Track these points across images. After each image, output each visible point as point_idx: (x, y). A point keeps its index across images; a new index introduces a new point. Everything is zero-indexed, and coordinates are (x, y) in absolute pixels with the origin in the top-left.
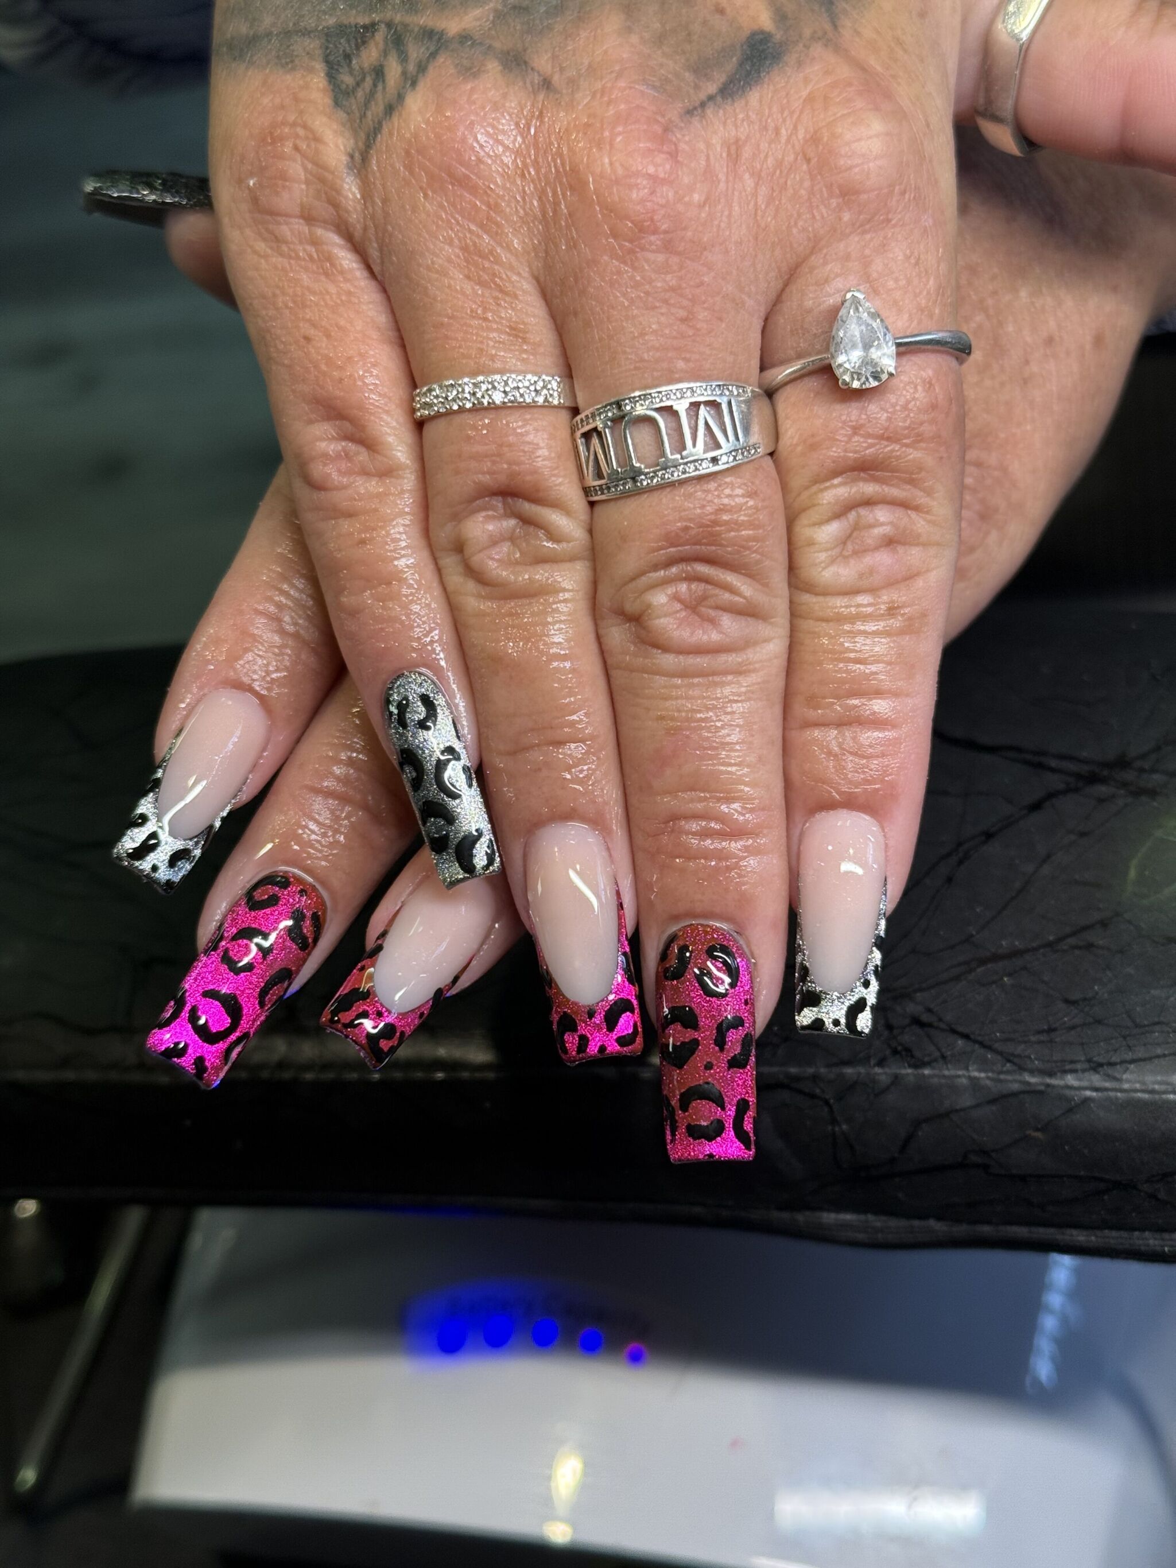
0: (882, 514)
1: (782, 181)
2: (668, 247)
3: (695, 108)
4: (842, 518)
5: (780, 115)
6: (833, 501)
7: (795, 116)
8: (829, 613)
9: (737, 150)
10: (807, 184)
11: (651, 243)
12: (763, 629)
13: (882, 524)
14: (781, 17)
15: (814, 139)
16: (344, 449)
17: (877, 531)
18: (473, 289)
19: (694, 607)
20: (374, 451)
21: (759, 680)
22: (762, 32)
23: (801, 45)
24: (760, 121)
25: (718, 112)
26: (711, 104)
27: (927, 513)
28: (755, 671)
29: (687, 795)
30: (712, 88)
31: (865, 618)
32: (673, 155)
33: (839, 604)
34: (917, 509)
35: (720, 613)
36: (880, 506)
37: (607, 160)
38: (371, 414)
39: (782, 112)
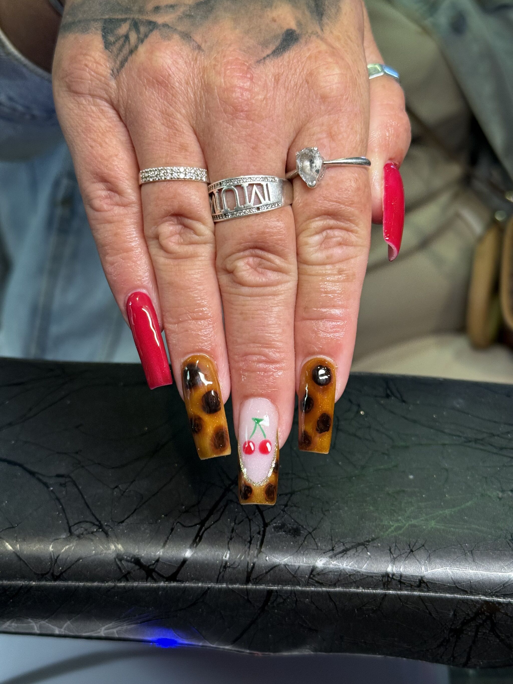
0: (337, 233)
1: (297, 91)
2: (248, 118)
3: (261, 60)
4: (320, 234)
5: (297, 64)
6: (316, 227)
7: (303, 65)
8: (313, 273)
9: (278, 77)
10: (307, 92)
11: (241, 116)
12: (285, 277)
13: (337, 237)
14: (299, 24)
15: (311, 74)
16: (109, 194)
17: (334, 239)
18: (165, 129)
19: (255, 268)
20: (122, 196)
21: (283, 298)
22: (291, 30)
23: (307, 35)
24: (288, 65)
25: (271, 61)
26: (268, 58)
27: (356, 233)
28: (281, 294)
29: (252, 345)
30: (269, 52)
31: (329, 275)
32: (251, 79)
33: (318, 269)
34: (352, 231)
35: (267, 270)
36: (336, 230)
37: (223, 80)
38: (121, 180)
39: (298, 62)
